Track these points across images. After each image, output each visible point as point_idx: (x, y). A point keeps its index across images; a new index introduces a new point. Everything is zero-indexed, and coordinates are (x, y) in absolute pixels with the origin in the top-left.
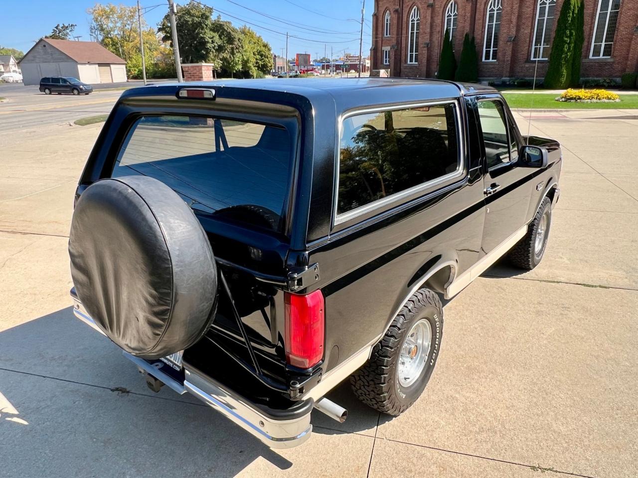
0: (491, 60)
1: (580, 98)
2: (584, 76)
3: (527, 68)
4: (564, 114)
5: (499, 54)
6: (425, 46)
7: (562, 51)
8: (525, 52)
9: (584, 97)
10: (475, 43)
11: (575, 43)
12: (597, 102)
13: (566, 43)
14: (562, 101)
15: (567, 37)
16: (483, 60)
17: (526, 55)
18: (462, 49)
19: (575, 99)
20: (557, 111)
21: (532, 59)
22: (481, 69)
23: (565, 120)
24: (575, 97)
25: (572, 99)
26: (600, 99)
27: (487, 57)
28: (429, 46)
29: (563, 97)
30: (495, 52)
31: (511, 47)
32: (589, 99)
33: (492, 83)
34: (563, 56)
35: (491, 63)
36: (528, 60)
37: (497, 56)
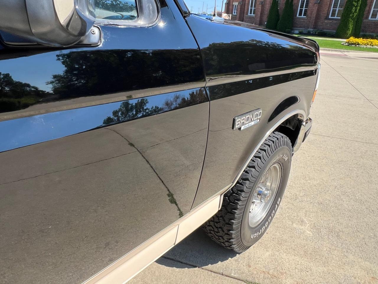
0: (302, 16)
1: (358, 44)
2: (363, 31)
3: (326, 23)
4: (346, 53)
5: (309, 12)
6: (261, 3)
7: (351, 11)
8: (326, 12)
9: (361, 43)
10: (293, 4)
11: (360, 6)
12: (370, 48)
13: (354, 6)
14: (346, 45)
15: (355, 2)
16: (298, 16)
17: (326, 14)
18: (284, 7)
19: (355, 44)
20: (341, 51)
21: (330, 17)
22: (295, 22)
23: (346, 57)
24: (355, 42)
25: (353, 44)
26: (372, 46)
27: (300, 14)
28: (263, 4)
29: (347, 43)
30: (306, 11)
31: (317, 8)
32: (365, 45)
33: (301, 32)
34: (351, 15)
35: (302, 18)
36: (327, 18)
37: (307, 13)
